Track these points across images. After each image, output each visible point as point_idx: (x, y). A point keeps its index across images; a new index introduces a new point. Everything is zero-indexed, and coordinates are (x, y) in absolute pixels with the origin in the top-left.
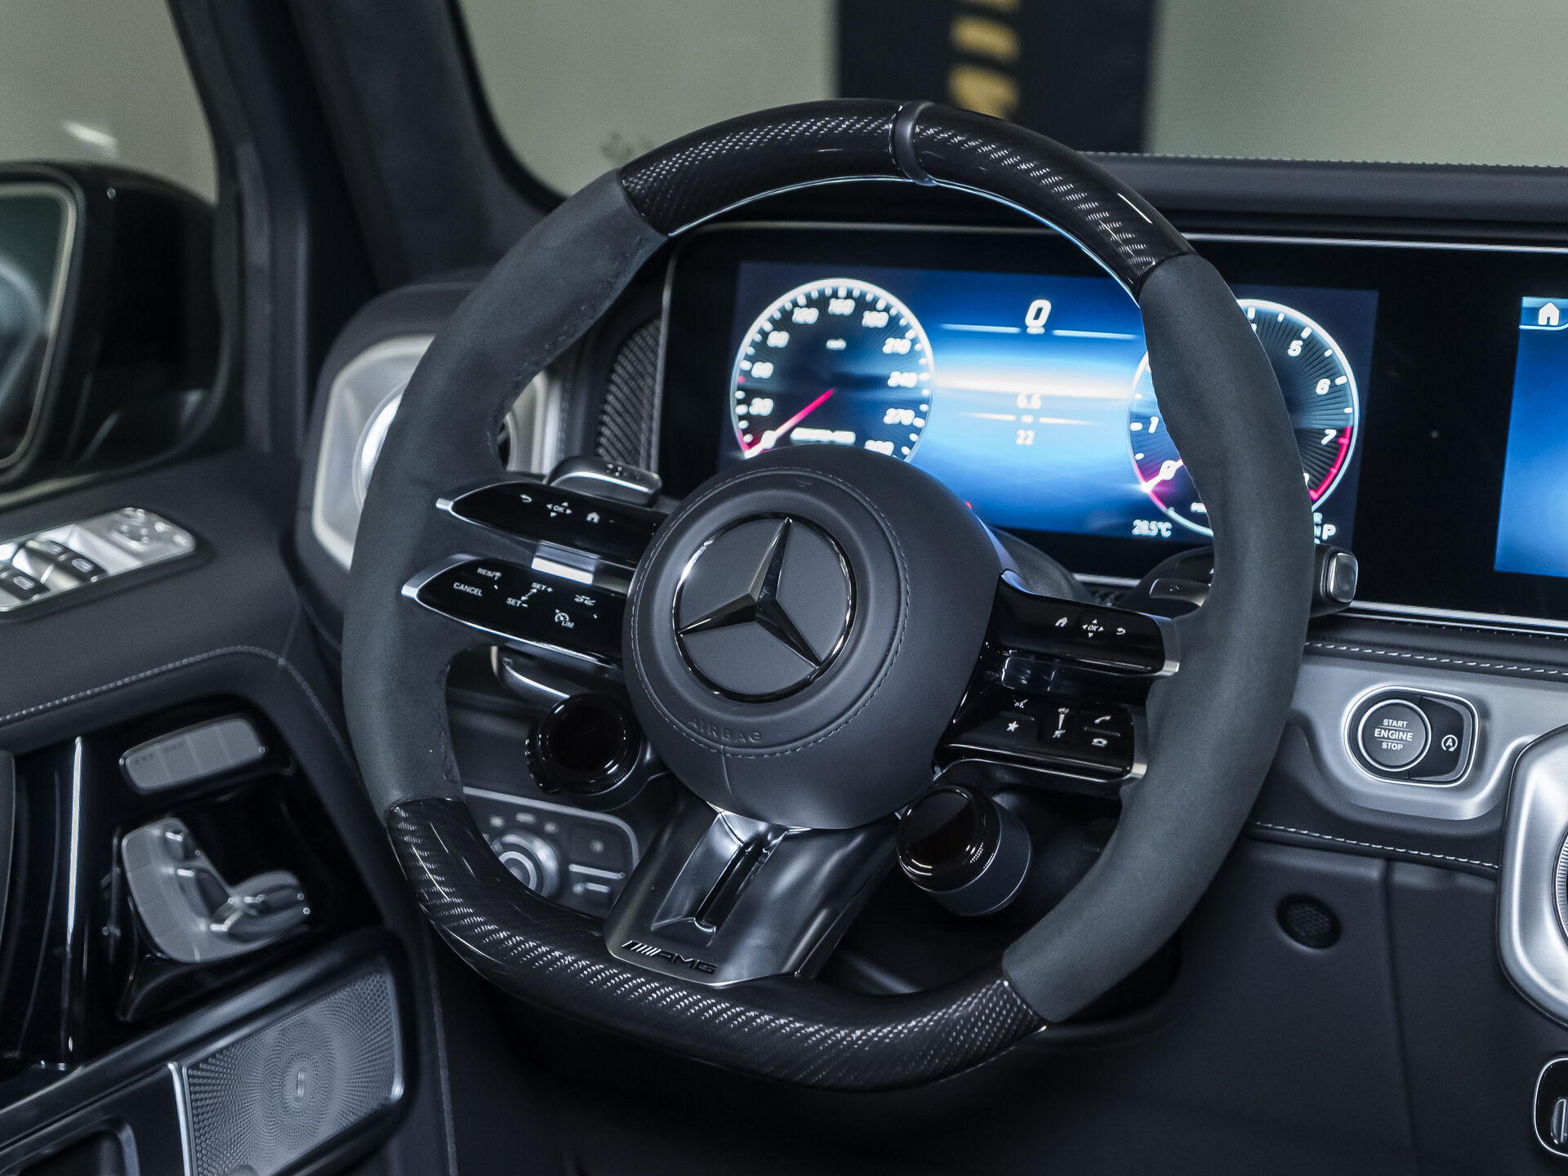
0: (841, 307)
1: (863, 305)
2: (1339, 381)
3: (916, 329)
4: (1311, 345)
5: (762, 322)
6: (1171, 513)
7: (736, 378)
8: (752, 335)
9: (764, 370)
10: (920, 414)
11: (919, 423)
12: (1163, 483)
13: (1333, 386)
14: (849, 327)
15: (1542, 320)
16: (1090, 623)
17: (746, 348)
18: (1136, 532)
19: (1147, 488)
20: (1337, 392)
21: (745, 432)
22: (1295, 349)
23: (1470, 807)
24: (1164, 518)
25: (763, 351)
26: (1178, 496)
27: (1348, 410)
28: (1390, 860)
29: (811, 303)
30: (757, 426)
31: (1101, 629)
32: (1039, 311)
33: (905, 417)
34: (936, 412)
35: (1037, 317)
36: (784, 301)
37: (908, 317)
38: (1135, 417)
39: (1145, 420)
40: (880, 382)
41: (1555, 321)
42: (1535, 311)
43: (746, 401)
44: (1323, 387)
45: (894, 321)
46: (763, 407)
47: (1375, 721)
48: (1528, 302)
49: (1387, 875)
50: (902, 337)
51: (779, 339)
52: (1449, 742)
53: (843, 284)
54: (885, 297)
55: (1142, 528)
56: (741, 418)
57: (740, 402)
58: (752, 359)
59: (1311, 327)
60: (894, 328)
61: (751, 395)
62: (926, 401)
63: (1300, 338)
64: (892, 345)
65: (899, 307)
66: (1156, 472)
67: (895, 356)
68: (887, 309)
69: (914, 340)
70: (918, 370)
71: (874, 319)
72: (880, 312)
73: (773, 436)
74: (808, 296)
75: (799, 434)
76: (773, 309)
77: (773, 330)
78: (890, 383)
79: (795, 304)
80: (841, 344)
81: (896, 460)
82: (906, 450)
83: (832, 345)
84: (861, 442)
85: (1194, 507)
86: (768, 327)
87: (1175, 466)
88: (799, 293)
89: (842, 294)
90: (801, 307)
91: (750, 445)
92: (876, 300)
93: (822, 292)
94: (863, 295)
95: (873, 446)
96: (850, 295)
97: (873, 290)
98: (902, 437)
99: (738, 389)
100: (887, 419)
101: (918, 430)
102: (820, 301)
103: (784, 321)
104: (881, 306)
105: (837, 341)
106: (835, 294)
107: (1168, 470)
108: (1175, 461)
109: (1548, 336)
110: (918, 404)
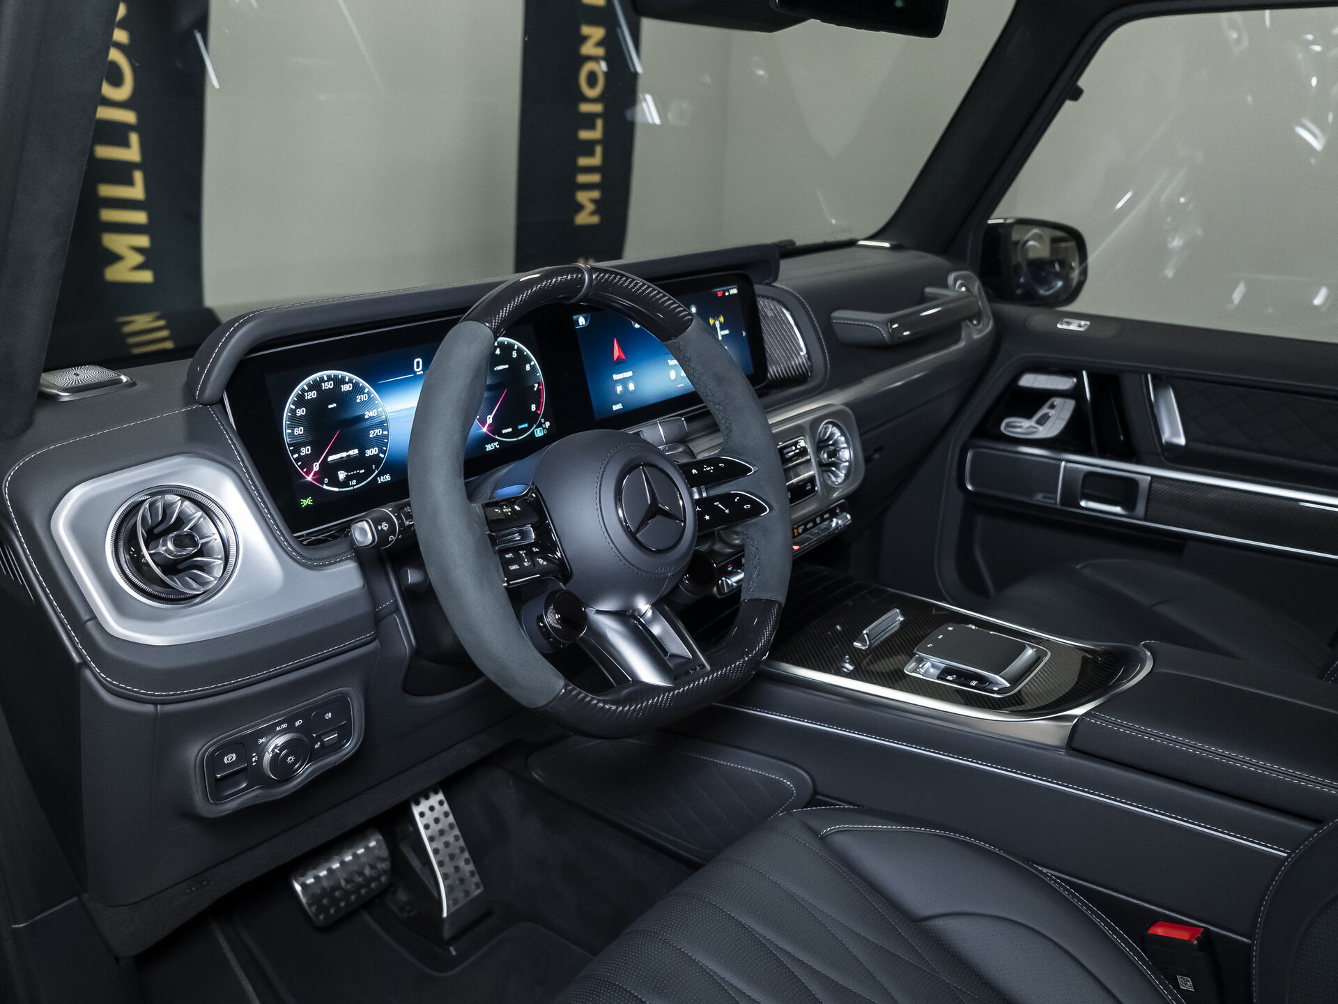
0: (328, 386)
1: (339, 382)
2: (532, 363)
3: (368, 388)
4: (519, 351)
5: (289, 405)
6: (497, 437)
7: (287, 440)
8: (286, 413)
9: (299, 431)
10: (386, 428)
11: (385, 433)
12: (489, 424)
13: (531, 366)
14: (335, 394)
15: (581, 324)
17: (285, 422)
18: (487, 450)
19: (485, 430)
20: (533, 367)
21: (302, 467)
22: (515, 354)
24: (496, 440)
25: (295, 421)
26: (496, 428)
27: (538, 374)
29: (311, 387)
30: (307, 462)
32: (418, 363)
33: (378, 432)
34: (392, 426)
35: (418, 367)
36: (297, 390)
37: (362, 382)
40: (361, 418)
42: (578, 321)
43: (297, 450)
44: (528, 368)
45: (356, 385)
46: (306, 451)
48: (575, 317)
50: (364, 393)
51: (301, 412)
53: (324, 374)
54: (348, 376)
55: (489, 447)
56: (297, 460)
57: (293, 452)
58: (292, 427)
59: (517, 344)
60: (357, 389)
61: (297, 447)
62: (385, 421)
63: (515, 350)
64: (359, 398)
65: (356, 378)
66: (486, 422)
67: (362, 402)
68: (351, 381)
69: (368, 393)
70: (376, 407)
71: (346, 388)
72: (347, 383)
73: (318, 464)
74: (308, 385)
75: (331, 458)
76: (293, 397)
77: (297, 408)
78: (366, 417)
79: (303, 391)
80: (335, 405)
81: (382, 455)
82: (385, 448)
83: (330, 406)
84: (362, 452)
85: (504, 431)
86: (294, 407)
87: (491, 416)
88: (303, 384)
89: (326, 379)
90: (307, 391)
91: (308, 473)
92: (343, 378)
93: (315, 381)
94: (336, 376)
95: (369, 453)
96: (329, 379)
97: (340, 373)
98: (381, 442)
99: (290, 445)
100: (371, 436)
101: (387, 437)
102: (316, 386)
103: (301, 401)
104: (347, 380)
105: (332, 404)
106: (322, 380)
107: (490, 420)
108: (491, 414)
109: (583, 329)
110: (382, 424)
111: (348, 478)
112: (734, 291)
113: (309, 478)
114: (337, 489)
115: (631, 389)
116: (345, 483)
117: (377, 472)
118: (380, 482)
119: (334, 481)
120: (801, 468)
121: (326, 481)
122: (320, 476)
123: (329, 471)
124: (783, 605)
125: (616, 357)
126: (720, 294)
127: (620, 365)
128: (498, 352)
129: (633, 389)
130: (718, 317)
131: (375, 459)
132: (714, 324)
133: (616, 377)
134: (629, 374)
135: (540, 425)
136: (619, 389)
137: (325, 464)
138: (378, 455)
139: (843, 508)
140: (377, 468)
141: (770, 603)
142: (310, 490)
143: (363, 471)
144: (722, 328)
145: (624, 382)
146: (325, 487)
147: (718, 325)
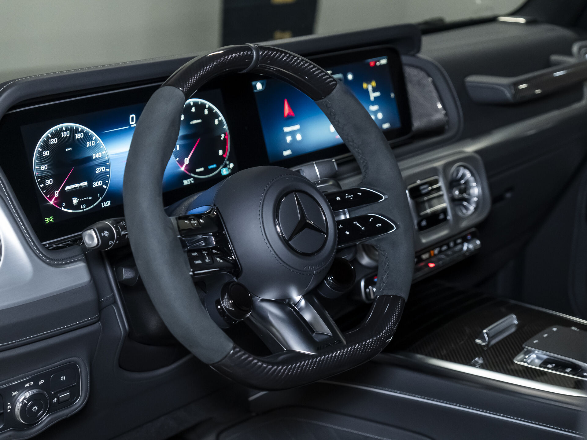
0: (66, 134)
1: (74, 131)
2: (220, 119)
3: (95, 136)
4: (210, 109)
5: (38, 148)
6: (192, 175)
7: (36, 174)
8: (35, 154)
9: (44, 167)
10: (108, 167)
11: (108, 170)
12: (187, 165)
13: (219, 121)
14: (71, 141)
15: (258, 88)
17: (34, 161)
18: (184, 184)
19: (183, 169)
20: (221, 122)
21: (46, 194)
22: (206, 112)
24: (191, 177)
25: (42, 160)
26: (191, 168)
27: (224, 127)
29: (54, 135)
30: (50, 190)
32: (133, 118)
33: (103, 169)
34: (113, 165)
35: (132, 121)
36: (43, 137)
37: (91, 132)
40: (90, 159)
43: (43, 182)
44: (216, 122)
45: (86, 134)
46: (49, 182)
48: (254, 83)
50: (92, 140)
51: (46, 153)
53: (63, 125)
54: (80, 127)
55: (186, 182)
56: (43, 189)
57: (40, 183)
58: (39, 164)
59: (208, 104)
60: (87, 137)
61: (43, 179)
62: (108, 161)
63: (206, 108)
64: (88, 144)
65: (86, 129)
66: (184, 163)
67: (91, 147)
68: (82, 131)
69: (95, 140)
70: (101, 150)
71: (79, 136)
72: (80, 133)
73: (58, 192)
74: (52, 134)
75: (67, 188)
76: (40, 142)
77: (43, 150)
78: (94, 158)
79: (48, 138)
80: (70, 149)
81: (105, 187)
82: (107, 181)
83: (67, 150)
84: (90, 184)
85: (198, 170)
86: (41, 150)
87: (188, 159)
88: (48, 133)
89: (64, 129)
90: (51, 138)
91: (50, 199)
92: (77, 129)
93: (56, 131)
94: (72, 128)
95: (95, 185)
96: (67, 129)
97: (75, 125)
98: (104, 177)
99: (38, 178)
100: (97, 172)
101: (108, 173)
102: (57, 134)
103: (46, 146)
104: (80, 130)
105: (69, 148)
106: (61, 130)
107: (187, 161)
108: (187, 157)
109: (260, 92)
110: (105, 163)
111: (80, 203)
112: (384, 61)
113: (52, 202)
114: (71, 211)
115: (298, 139)
116: (78, 207)
117: (101, 199)
118: (103, 207)
119: (70, 205)
120: (435, 201)
121: (64, 204)
122: (59, 201)
123: (66, 197)
124: (406, 301)
125: (286, 114)
126: (372, 64)
127: (290, 120)
128: (193, 110)
129: (301, 138)
130: (371, 82)
131: (100, 190)
132: (367, 88)
133: (286, 129)
134: (297, 127)
135: (226, 166)
136: (289, 139)
137: (63, 192)
138: (102, 186)
140: (101, 196)
141: (396, 298)
142: (52, 211)
143: (91, 198)
144: (374, 90)
145: (293, 133)
146: (63, 209)
147: (370, 88)
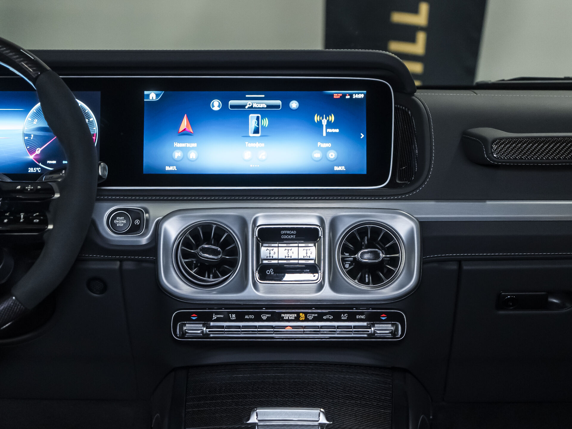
2: (91, 120)
6: (40, 164)
12: (37, 155)
13: (89, 121)
15: (151, 98)
16: (28, 187)
18: (29, 171)
19: (31, 157)
20: (91, 123)
23: (144, 241)
24: (39, 166)
26: (42, 158)
27: (95, 128)
28: (121, 261)
31: (32, 188)
38: (25, 135)
39: (29, 136)
41: (154, 98)
42: (148, 96)
47: (114, 218)
48: (146, 93)
49: (121, 266)
52: (137, 222)
55: (31, 170)
59: (80, 103)
66: (34, 152)
85: (48, 162)
87: (40, 149)
107: (38, 151)
108: (40, 148)
109: (153, 102)
112: (359, 96)
115: (191, 157)
125: (181, 129)
126: (337, 96)
127: (185, 136)
129: (194, 157)
130: (327, 116)
132: (320, 122)
133: (177, 145)
134: (195, 145)
136: (178, 154)
139: (392, 318)
145: (185, 150)
147: (324, 122)
